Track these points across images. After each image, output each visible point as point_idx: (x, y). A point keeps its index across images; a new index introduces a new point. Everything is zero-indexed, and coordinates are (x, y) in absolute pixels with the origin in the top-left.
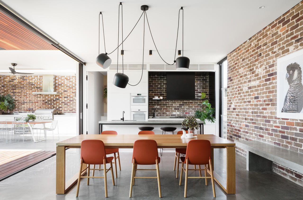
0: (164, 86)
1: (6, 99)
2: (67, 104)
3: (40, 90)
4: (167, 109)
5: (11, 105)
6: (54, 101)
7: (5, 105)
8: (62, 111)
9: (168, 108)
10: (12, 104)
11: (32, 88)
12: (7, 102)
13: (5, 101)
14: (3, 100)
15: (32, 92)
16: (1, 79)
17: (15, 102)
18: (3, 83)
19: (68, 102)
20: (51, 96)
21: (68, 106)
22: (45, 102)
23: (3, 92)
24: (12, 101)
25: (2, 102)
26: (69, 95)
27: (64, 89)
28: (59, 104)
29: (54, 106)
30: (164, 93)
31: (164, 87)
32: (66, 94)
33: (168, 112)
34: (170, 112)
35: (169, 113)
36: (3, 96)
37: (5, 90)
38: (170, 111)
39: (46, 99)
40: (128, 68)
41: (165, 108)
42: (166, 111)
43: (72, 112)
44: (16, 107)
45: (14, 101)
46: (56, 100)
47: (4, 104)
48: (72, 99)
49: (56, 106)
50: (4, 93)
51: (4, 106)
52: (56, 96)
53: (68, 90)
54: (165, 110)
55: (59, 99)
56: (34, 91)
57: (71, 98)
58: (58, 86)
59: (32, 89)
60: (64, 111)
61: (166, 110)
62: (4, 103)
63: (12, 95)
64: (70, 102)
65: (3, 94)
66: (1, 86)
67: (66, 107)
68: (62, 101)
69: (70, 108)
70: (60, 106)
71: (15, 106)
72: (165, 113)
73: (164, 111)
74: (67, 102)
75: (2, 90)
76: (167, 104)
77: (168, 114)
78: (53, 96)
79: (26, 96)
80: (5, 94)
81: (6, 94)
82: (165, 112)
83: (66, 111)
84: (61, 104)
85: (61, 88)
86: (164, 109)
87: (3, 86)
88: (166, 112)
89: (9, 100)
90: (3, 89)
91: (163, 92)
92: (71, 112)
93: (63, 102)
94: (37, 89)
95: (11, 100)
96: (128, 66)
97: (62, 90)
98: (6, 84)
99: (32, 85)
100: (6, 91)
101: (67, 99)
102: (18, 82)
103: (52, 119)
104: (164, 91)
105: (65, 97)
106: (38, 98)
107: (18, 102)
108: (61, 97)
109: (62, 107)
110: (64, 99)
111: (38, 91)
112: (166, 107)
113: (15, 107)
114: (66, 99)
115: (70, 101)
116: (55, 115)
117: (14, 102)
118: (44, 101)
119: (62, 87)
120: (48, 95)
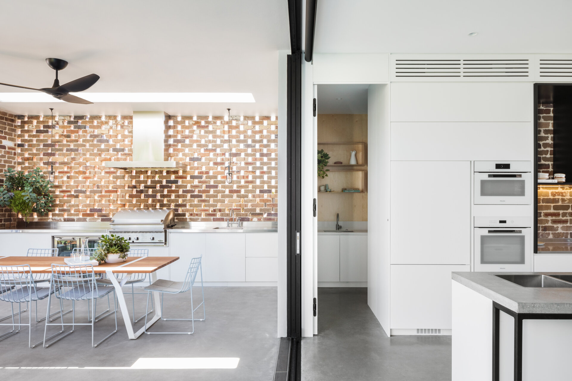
0: (547, 138)
1: (29, 181)
2: (201, 196)
3: (124, 157)
4: (558, 215)
5: (43, 201)
6: (162, 187)
7: (27, 201)
8: (184, 215)
9: (561, 212)
10: (47, 195)
11: (102, 151)
12: (31, 190)
13: (26, 188)
14: (19, 184)
15: (101, 161)
16: (15, 126)
17: (54, 192)
18: (19, 136)
19: (204, 192)
20: (156, 173)
21: (204, 201)
22: (138, 189)
23: (19, 163)
24: (46, 186)
25: (17, 192)
26: (204, 169)
27: (192, 155)
28: (178, 196)
29: (163, 201)
30: (547, 163)
31: (547, 142)
32: (198, 168)
33: (560, 226)
34: (568, 224)
35: (563, 228)
36: (19, 173)
37: (26, 155)
38: (566, 222)
39: (140, 182)
40: (462, 70)
41: (552, 211)
42: (554, 222)
43: (214, 220)
44: (55, 206)
45: (51, 187)
46: (170, 185)
47: (24, 196)
48: (215, 182)
49: (168, 201)
50: (23, 166)
51: (24, 202)
52: (168, 172)
53: (204, 155)
54: (550, 218)
55: (175, 182)
56: (106, 160)
57: (211, 177)
58: (174, 145)
59: (100, 155)
60: (191, 215)
61: (554, 218)
62: (23, 194)
63: (45, 170)
64: (209, 192)
65: (18, 168)
66: (15, 145)
67: (196, 206)
68: (186, 187)
69: (207, 208)
70: (180, 201)
71: (55, 201)
72: (551, 228)
73: (547, 221)
74: (199, 191)
75: (16, 156)
76: (557, 197)
77: (560, 231)
78: (161, 172)
79: (84, 173)
80: (25, 168)
81: (29, 168)
82: (550, 224)
83: (197, 215)
84: (184, 196)
85: (182, 150)
86: (547, 215)
87: (19, 145)
88: (555, 226)
89: (38, 185)
90: (20, 154)
91: (546, 159)
92: (212, 218)
93: (188, 192)
94: (115, 153)
95: (41, 186)
96: (462, 66)
97: (186, 157)
98: (29, 139)
99: (101, 141)
100: (28, 159)
101: (199, 182)
102: (62, 135)
103: (164, 241)
104: (548, 156)
105: (193, 177)
106: (119, 180)
107: (61, 189)
108: (181, 177)
109: (185, 206)
110: (189, 182)
111: (118, 159)
112: (555, 208)
113: (53, 206)
114: (196, 182)
115: (207, 187)
116: (169, 230)
117: (51, 192)
118: (135, 187)
119: (187, 147)
120: (147, 172)
